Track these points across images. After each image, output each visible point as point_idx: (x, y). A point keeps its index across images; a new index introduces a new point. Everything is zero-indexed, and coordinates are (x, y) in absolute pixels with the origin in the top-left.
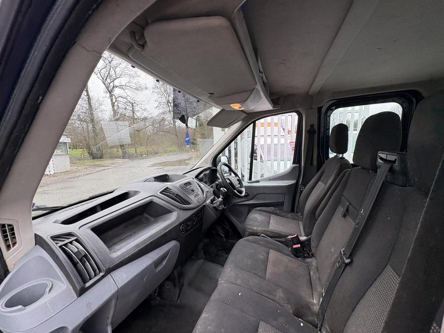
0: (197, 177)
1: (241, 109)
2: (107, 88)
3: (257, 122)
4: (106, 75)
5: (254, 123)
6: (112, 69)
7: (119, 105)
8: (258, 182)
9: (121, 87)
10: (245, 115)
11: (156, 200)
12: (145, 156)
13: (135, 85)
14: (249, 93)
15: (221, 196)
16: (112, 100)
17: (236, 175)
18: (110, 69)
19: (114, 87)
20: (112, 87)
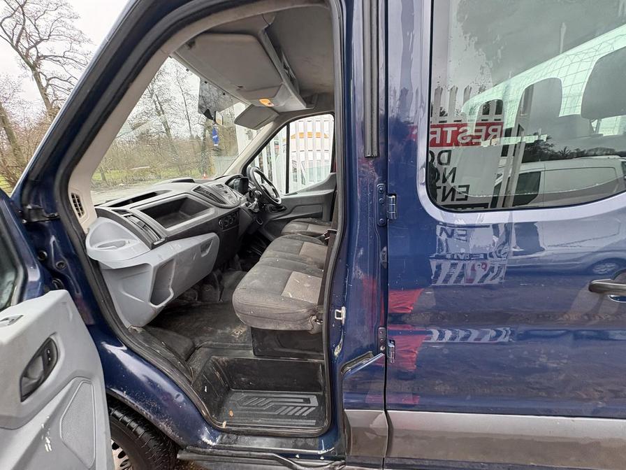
0: (227, 183)
1: (270, 106)
2: (25, 57)
3: (291, 124)
4: (17, 32)
5: (288, 124)
6: (28, 22)
7: (58, 93)
8: (296, 193)
9: (53, 58)
10: (275, 115)
11: (190, 197)
12: (122, 184)
13: (83, 58)
14: (277, 88)
15: (256, 199)
16: (39, 83)
17: (270, 184)
18: (24, 21)
19: (38, 58)
20: (34, 58)
